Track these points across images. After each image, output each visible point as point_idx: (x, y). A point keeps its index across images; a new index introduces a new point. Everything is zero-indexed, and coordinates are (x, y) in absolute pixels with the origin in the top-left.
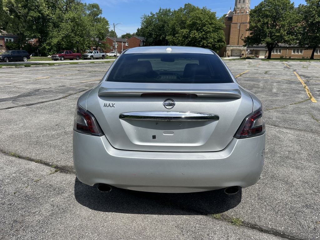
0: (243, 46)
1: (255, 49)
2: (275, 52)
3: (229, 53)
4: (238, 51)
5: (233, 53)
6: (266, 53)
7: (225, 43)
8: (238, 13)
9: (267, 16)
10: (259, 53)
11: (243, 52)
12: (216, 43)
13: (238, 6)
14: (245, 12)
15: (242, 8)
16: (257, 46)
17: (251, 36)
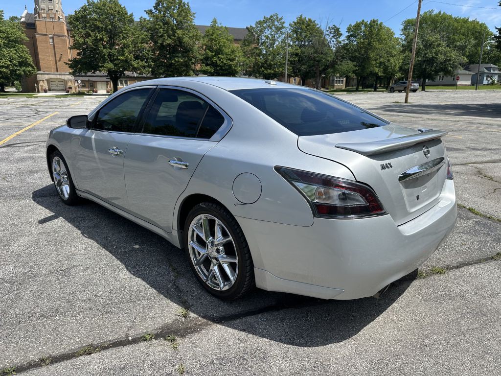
0: (70, 74)
1: (91, 79)
2: (124, 84)
3: (44, 85)
4: (60, 83)
5: (51, 86)
6: (107, 85)
7: (34, 68)
8: (45, 18)
9: (98, 29)
10: (97, 86)
11: (69, 84)
12: (16, 68)
13: (42, 6)
14: (57, 17)
15: (49, 10)
16: (93, 74)
17: (78, 57)
